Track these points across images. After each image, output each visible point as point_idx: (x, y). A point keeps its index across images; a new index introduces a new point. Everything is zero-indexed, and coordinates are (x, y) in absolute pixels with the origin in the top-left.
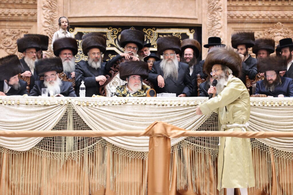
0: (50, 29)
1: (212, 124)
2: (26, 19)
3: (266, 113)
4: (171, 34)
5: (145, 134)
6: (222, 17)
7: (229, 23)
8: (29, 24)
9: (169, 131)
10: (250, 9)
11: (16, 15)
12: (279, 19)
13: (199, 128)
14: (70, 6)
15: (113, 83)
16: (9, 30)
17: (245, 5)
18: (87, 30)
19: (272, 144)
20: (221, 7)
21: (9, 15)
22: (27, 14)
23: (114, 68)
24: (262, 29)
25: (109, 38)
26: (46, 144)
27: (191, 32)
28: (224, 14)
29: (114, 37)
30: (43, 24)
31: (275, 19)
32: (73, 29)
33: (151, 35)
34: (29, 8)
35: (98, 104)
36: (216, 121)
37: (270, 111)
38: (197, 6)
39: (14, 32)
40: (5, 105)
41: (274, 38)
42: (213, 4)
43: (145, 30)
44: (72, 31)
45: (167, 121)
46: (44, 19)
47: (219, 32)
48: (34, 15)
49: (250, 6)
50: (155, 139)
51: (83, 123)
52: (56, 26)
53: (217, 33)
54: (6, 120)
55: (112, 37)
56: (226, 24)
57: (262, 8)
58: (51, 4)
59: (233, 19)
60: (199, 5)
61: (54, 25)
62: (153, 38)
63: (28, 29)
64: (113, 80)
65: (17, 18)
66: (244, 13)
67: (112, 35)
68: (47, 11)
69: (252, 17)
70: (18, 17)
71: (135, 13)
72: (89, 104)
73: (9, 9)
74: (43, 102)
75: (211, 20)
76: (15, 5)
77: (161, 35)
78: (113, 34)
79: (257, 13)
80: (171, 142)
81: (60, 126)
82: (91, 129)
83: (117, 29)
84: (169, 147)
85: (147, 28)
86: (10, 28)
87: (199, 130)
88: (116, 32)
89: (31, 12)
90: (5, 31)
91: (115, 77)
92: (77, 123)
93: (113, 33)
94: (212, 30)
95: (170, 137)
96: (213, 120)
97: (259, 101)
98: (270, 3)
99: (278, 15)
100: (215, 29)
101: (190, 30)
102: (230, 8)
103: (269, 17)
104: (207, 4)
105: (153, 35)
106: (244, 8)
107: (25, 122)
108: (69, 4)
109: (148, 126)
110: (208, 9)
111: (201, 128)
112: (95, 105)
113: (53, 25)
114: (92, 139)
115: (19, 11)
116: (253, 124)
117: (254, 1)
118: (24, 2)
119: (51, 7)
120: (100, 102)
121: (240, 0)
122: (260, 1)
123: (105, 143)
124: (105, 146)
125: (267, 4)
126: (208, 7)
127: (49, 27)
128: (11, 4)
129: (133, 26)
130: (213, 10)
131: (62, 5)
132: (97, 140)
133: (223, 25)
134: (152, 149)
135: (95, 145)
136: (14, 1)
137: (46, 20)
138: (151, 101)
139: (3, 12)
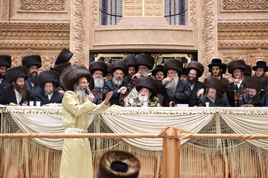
0: (79, 55)
1: (210, 128)
2: (61, 48)
3: (254, 119)
4: (174, 58)
5: (159, 137)
6: (214, 44)
7: (219, 49)
9: (179, 134)
10: (236, 38)
11: (54, 45)
12: (260, 46)
13: (200, 132)
15: (130, 96)
16: (48, 56)
17: (232, 35)
18: (107, 56)
19: (260, 145)
20: (213, 37)
21: (49, 45)
22: (62, 43)
23: (131, 84)
24: (245, 54)
27: (189, 57)
28: (215, 42)
31: (256, 46)
32: (97, 55)
33: (157, 59)
34: (63, 39)
35: (119, 112)
36: (214, 126)
37: (258, 118)
38: (194, 36)
39: (52, 57)
40: (48, 113)
41: (255, 60)
42: (206, 34)
43: (153, 55)
46: (75, 47)
47: (212, 56)
48: (67, 45)
49: (236, 36)
50: (168, 140)
51: (107, 128)
52: (84, 53)
53: (210, 57)
54: (48, 125)
56: (217, 50)
57: (246, 37)
58: (81, 36)
59: (222, 46)
60: (195, 36)
62: (159, 62)
64: (130, 94)
65: (54, 47)
66: (231, 41)
68: (77, 41)
69: (238, 44)
70: (55, 46)
71: (145, 42)
72: (113, 112)
73: (48, 40)
75: (205, 46)
76: (53, 37)
77: (165, 59)
79: (241, 41)
80: (180, 142)
81: (91, 130)
82: (113, 133)
84: (179, 147)
86: (49, 55)
87: (200, 133)
89: (65, 42)
90: (45, 57)
91: (131, 91)
92: (103, 128)
94: (206, 55)
95: (179, 139)
96: (211, 125)
97: (249, 110)
98: (251, 34)
99: (258, 43)
100: (208, 54)
101: (188, 55)
102: (220, 37)
103: (251, 44)
104: (202, 35)
105: (159, 59)
106: (231, 37)
108: (94, 36)
109: (162, 130)
110: (202, 38)
112: (117, 113)
113: (81, 52)
114: (114, 140)
115: (56, 42)
116: (244, 128)
117: (239, 32)
118: (60, 34)
119: (80, 38)
120: (121, 111)
121: (228, 32)
122: (243, 31)
123: (125, 143)
124: (125, 146)
125: (249, 34)
126: (202, 37)
127: (79, 54)
128: (50, 36)
129: (143, 52)
130: (206, 39)
131: (89, 36)
132: (118, 142)
133: (215, 51)
134: (165, 148)
135: (117, 145)
136: (52, 34)
137: (77, 48)
138: (161, 111)
139: (44, 42)
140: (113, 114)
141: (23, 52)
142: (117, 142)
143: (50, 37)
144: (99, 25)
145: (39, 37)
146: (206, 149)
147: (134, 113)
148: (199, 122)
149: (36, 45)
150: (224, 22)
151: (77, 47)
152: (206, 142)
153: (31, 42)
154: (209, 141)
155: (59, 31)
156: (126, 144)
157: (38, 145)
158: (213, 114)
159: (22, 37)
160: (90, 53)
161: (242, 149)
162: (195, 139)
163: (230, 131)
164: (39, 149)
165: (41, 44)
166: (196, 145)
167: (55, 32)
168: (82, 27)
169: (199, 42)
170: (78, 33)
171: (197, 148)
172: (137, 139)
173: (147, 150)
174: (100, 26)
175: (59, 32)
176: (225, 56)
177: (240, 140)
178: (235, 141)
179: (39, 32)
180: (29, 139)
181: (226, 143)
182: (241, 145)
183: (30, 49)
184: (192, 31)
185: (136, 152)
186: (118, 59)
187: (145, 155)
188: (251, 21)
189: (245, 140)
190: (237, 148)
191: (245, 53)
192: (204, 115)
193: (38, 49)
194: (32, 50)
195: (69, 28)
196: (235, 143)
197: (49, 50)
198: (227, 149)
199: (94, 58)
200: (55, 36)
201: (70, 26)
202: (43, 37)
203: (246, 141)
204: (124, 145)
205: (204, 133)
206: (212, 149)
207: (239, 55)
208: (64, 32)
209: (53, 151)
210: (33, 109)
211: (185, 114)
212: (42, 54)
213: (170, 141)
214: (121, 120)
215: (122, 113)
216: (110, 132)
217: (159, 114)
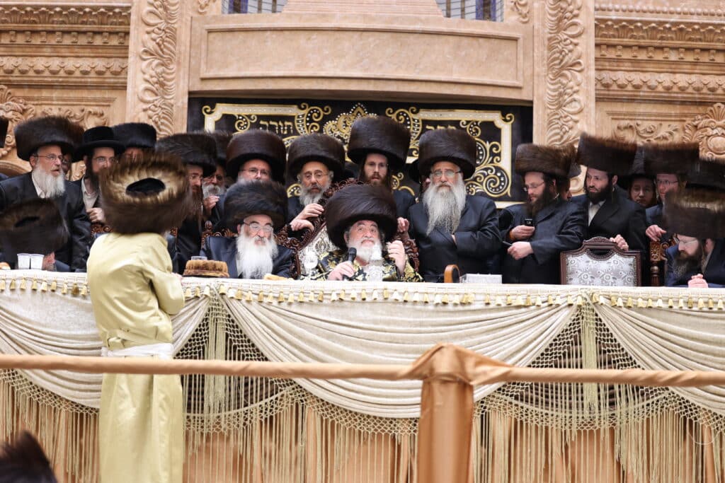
0: (156, 106)
1: (565, 352)
2: (100, 82)
3: (697, 326)
4: (456, 123)
5: (411, 375)
6: (582, 85)
7: (599, 99)
8: (108, 94)
9: (470, 368)
10: (650, 67)
11: (77, 74)
12: (719, 95)
13: (534, 363)
14: (207, 49)
16: (60, 109)
17: (639, 58)
18: (246, 110)
19: (707, 402)
20: (581, 61)
21: (62, 73)
22: (104, 70)
24: (678, 119)
25: (300, 129)
27: (506, 121)
28: (587, 78)
29: (312, 128)
30: (141, 95)
31: (709, 94)
32: (213, 107)
34: (108, 55)
35: (286, 297)
36: (576, 344)
37: (706, 321)
38: (521, 56)
39: (70, 113)
41: (707, 139)
42: (561, 52)
43: (391, 112)
44: (208, 111)
46: (144, 82)
47: (576, 122)
48: (119, 73)
49: (650, 60)
50: (436, 385)
51: (247, 344)
52: (170, 99)
53: (571, 123)
54: (67, 333)
55: (308, 127)
56: (592, 104)
57: (679, 66)
58: (162, 46)
59: (609, 90)
60: (524, 54)
61: (166, 97)
63: (103, 106)
64: (318, 239)
65: (79, 80)
66: (637, 78)
67: (308, 124)
68: (150, 63)
69: (656, 87)
70: (82, 78)
71: (366, 70)
72: (265, 296)
73: (61, 59)
75: (554, 90)
76: (76, 50)
77: (430, 125)
78: (311, 121)
79: (666, 79)
80: (475, 392)
81: (195, 349)
82: (267, 359)
83: (320, 109)
84: (469, 408)
85: (396, 106)
86: (62, 105)
87: (534, 367)
88: (319, 114)
89: (113, 66)
90: (50, 111)
91: (322, 230)
92: (234, 344)
93: (311, 117)
94: (557, 117)
95: (472, 383)
96: (568, 343)
97: (681, 296)
98: (696, 56)
99: (716, 86)
100: (566, 114)
101: (504, 115)
102: (602, 63)
103: (694, 89)
104: (546, 52)
105: (410, 125)
106: (636, 65)
108: (204, 47)
109: (419, 356)
110: (548, 64)
111: (538, 363)
113: (163, 98)
114: (269, 384)
115: (85, 64)
117: (661, 48)
118: (98, 41)
119: (161, 53)
120: (291, 292)
121: (626, 47)
122: (673, 48)
123: (301, 394)
124: (302, 401)
125: (690, 58)
126: (548, 59)
127: (155, 103)
128: (68, 46)
129: (360, 102)
130: (561, 66)
131: (188, 49)
132: (280, 388)
133: (586, 105)
134: (428, 410)
135: (277, 399)
136: (74, 39)
137: (150, 86)
138: (416, 295)
139: (47, 65)
140: (266, 300)
142: (277, 388)
143: (66, 50)
144: (223, 13)
145: (34, 49)
146: (550, 412)
147: (334, 301)
148: (533, 330)
149: (23, 72)
150: (613, 16)
151: (150, 83)
152: (552, 392)
153: (8, 65)
154: (561, 389)
155: (97, 30)
156: (303, 396)
157: (36, 390)
158: (574, 308)
160: (190, 99)
161: (657, 416)
162: (518, 384)
163: (624, 360)
164: (38, 404)
165: (38, 72)
166: (522, 400)
167: (85, 33)
168: (169, 17)
169: (538, 76)
170: (154, 35)
171: (525, 409)
172: (339, 381)
173: (369, 416)
174: (226, 15)
175: (95, 33)
176: (616, 124)
177: (651, 388)
178: (638, 390)
179: (34, 32)
180: (9, 371)
181: (612, 396)
182: (653, 403)
183: (5, 85)
184: (516, 40)
185: (336, 422)
186: (278, 122)
187: (362, 431)
188: (695, 19)
189: (667, 389)
190: (643, 412)
191: (675, 116)
192: (547, 309)
193: (30, 86)
194: (9, 91)
195: (126, 22)
196: (638, 396)
197: (64, 89)
198: (614, 414)
199: (204, 116)
200: (82, 47)
201: (130, 14)
202: (45, 50)
203: (670, 391)
204: (299, 399)
205: (546, 366)
206: (568, 415)
207: (660, 122)
208: (111, 33)
209: (81, 411)
210: (20, 279)
211: (491, 306)
212: (39, 101)
213: (443, 389)
214: (290, 321)
215: (295, 301)
216: (256, 357)
217: (408, 306)
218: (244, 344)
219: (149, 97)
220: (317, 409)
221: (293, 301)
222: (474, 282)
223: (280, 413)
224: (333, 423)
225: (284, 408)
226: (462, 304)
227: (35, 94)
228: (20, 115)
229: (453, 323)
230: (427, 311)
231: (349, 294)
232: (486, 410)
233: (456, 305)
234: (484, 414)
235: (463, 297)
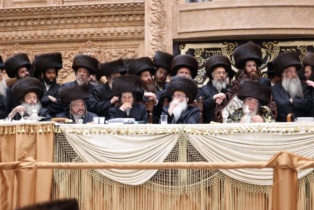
0: (158, 47)
2: (133, 37)
4: (296, 47)
5: (268, 166)
8: (136, 42)
9: (295, 162)
11: (122, 34)
14: (180, 20)
15: (230, 107)
16: (115, 50)
18: (199, 46)
21: (116, 34)
22: (134, 31)
23: (231, 90)
25: (224, 54)
26: (158, 177)
29: (229, 53)
30: (151, 42)
32: (184, 46)
33: (272, 49)
34: (136, 25)
35: (214, 131)
39: (120, 52)
40: (114, 134)
43: (265, 43)
44: (182, 48)
45: (293, 150)
46: (152, 36)
48: (141, 33)
50: (280, 171)
51: (197, 154)
52: (165, 43)
55: (227, 52)
58: (160, 19)
61: (163, 42)
62: (275, 53)
63: (135, 48)
64: (230, 104)
65: (123, 37)
67: (228, 51)
68: (155, 27)
70: (124, 35)
71: (253, 25)
73: (115, 28)
74: (154, 130)
76: (121, 23)
77: (283, 49)
78: (229, 50)
80: (298, 174)
81: (173, 157)
82: (206, 161)
83: (233, 44)
84: (295, 181)
85: (267, 41)
86: (116, 48)
88: (232, 47)
89: (138, 29)
90: (111, 51)
91: (232, 99)
92: (190, 154)
93: (229, 48)
95: (296, 169)
105: (274, 49)
107: (135, 152)
108: (178, 18)
109: (272, 156)
112: (211, 133)
113: (161, 43)
114: (207, 171)
115: (126, 29)
118: (131, 19)
120: (216, 129)
123: (222, 176)
124: (223, 179)
127: (158, 45)
128: (118, 22)
129: (251, 40)
131: (172, 20)
132: (212, 173)
134: (276, 182)
135: (211, 178)
136: (120, 19)
137: (155, 38)
138: (274, 128)
139: (109, 31)
140: (205, 133)
141: (82, 45)
142: (211, 174)
143: (117, 23)
144: (186, 3)
145: (103, 24)
147: (235, 133)
149: (98, 35)
151: (155, 36)
153: (91, 31)
155: (130, 14)
156: (223, 176)
157: (102, 177)
159: (80, 25)
160: (173, 43)
164: (103, 184)
165: (105, 34)
167: (125, 15)
168: (162, 6)
170: (155, 15)
172: (240, 170)
173: (253, 185)
174: (188, 3)
175: (129, 15)
179: (102, 16)
180: (90, 169)
183: (91, 40)
185: (239, 188)
186: (214, 51)
187: (251, 192)
193: (102, 41)
194: (92, 43)
195: (143, 10)
197: (117, 41)
199: (180, 50)
200: (124, 22)
201: (144, 6)
202: (107, 24)
204: (221, 178)
208: (136, 15)
209: (123, 186)
210: (94, 128)
211: (308, 132)
212: (106, 47)
213: (283, 172)
214: (216, 143)
215: (218, 133)
216: (201, 160)
217: (270, 133)
218: (195, 153)
219: (155, 43)
220: (229, 182)
221: (217, 133)
222: (301, 121)
223: (213, 185)
224: (237, 188)
225: (215, 182)
226: (295, 132)
227: (104, 44)
228: (98, 54)
229: (291, 140)
230: (279, 136)
231: (242, 129)
232: (308, 181)
233: (292, 132)
234: (307, 182)
235: (295, 129)
